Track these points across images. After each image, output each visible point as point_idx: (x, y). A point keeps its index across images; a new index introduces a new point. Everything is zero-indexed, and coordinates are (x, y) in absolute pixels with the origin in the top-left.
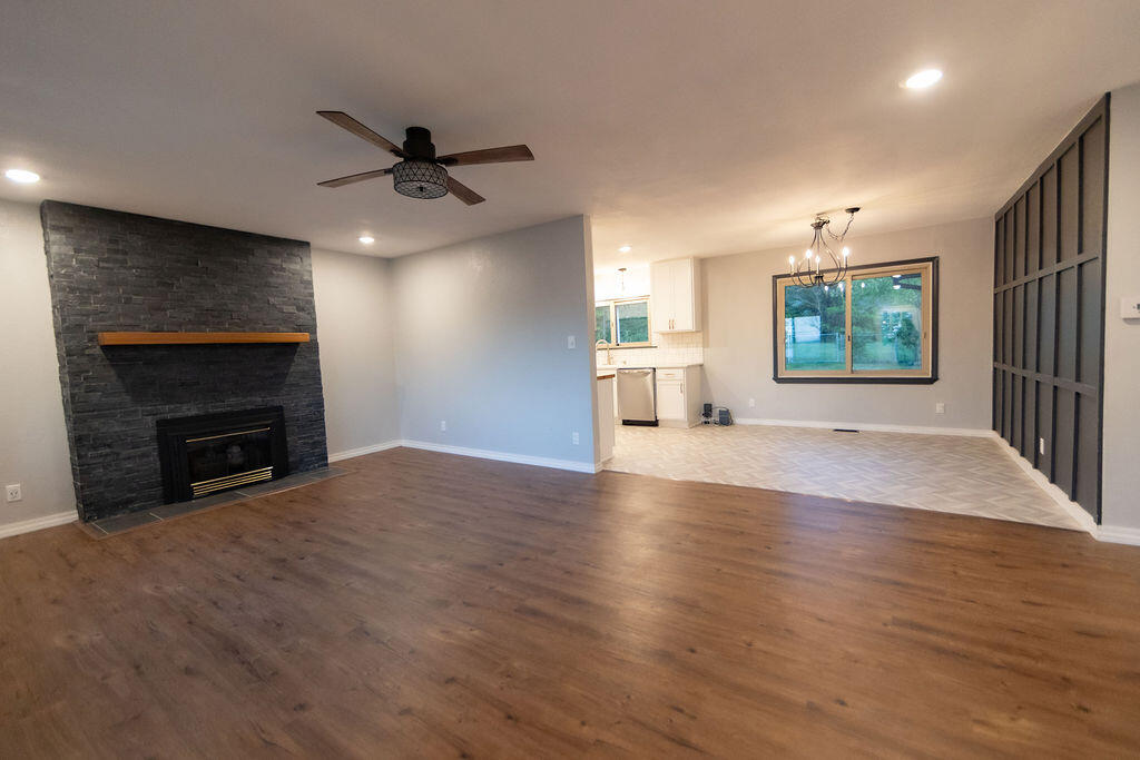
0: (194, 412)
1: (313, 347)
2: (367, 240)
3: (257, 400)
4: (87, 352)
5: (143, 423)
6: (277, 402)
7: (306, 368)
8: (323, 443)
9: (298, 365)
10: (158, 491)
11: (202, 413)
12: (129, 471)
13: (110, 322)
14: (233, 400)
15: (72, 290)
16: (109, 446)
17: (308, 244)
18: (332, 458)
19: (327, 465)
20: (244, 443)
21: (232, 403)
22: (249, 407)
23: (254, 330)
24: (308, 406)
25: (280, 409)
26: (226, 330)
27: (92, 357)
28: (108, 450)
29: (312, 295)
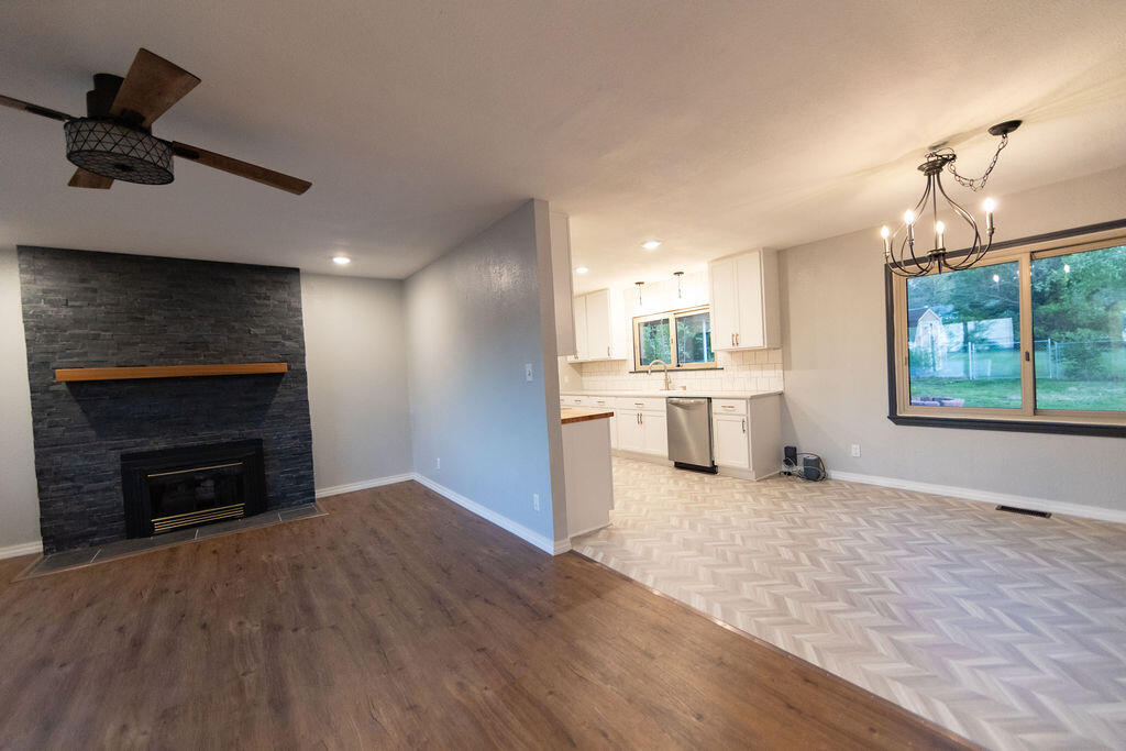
0: (162, 446)
1: (301, 376)
2: (341, 261)
3: (232, 434)
4: (52, 388)
5: (107, 457)
6: (256, 433)
7: (292, 399)
8: (310, 478)
9: (283, 396)
10: (121, 525)
11: (171, 446)
12: (90, 505)
13: (76, 359)
14: (206, 434)
15: (39, 329)
16: (72, 480)
17: (297, 270)
18: (320, 493)
19: (313, 501)
20: (218, 477)
21: (205, 436)
22: (224, 440)
23: (232, 361)
24: (294, 438)
25: (260, 441)
26: (200, 363)
27: (57, 394)
28: (70, 484)
29: (301, 323)
